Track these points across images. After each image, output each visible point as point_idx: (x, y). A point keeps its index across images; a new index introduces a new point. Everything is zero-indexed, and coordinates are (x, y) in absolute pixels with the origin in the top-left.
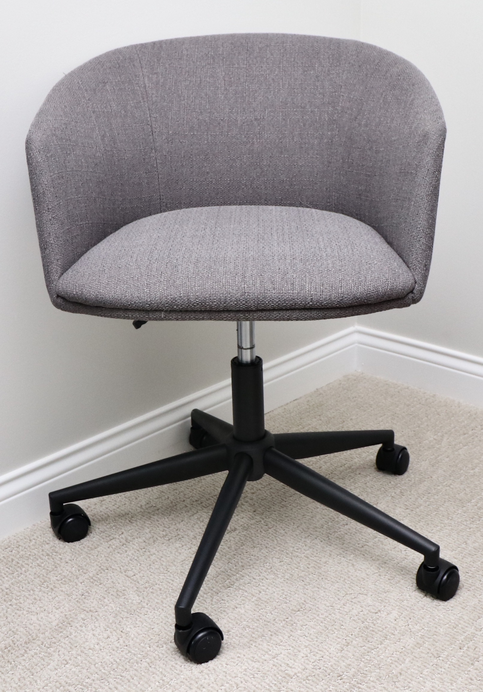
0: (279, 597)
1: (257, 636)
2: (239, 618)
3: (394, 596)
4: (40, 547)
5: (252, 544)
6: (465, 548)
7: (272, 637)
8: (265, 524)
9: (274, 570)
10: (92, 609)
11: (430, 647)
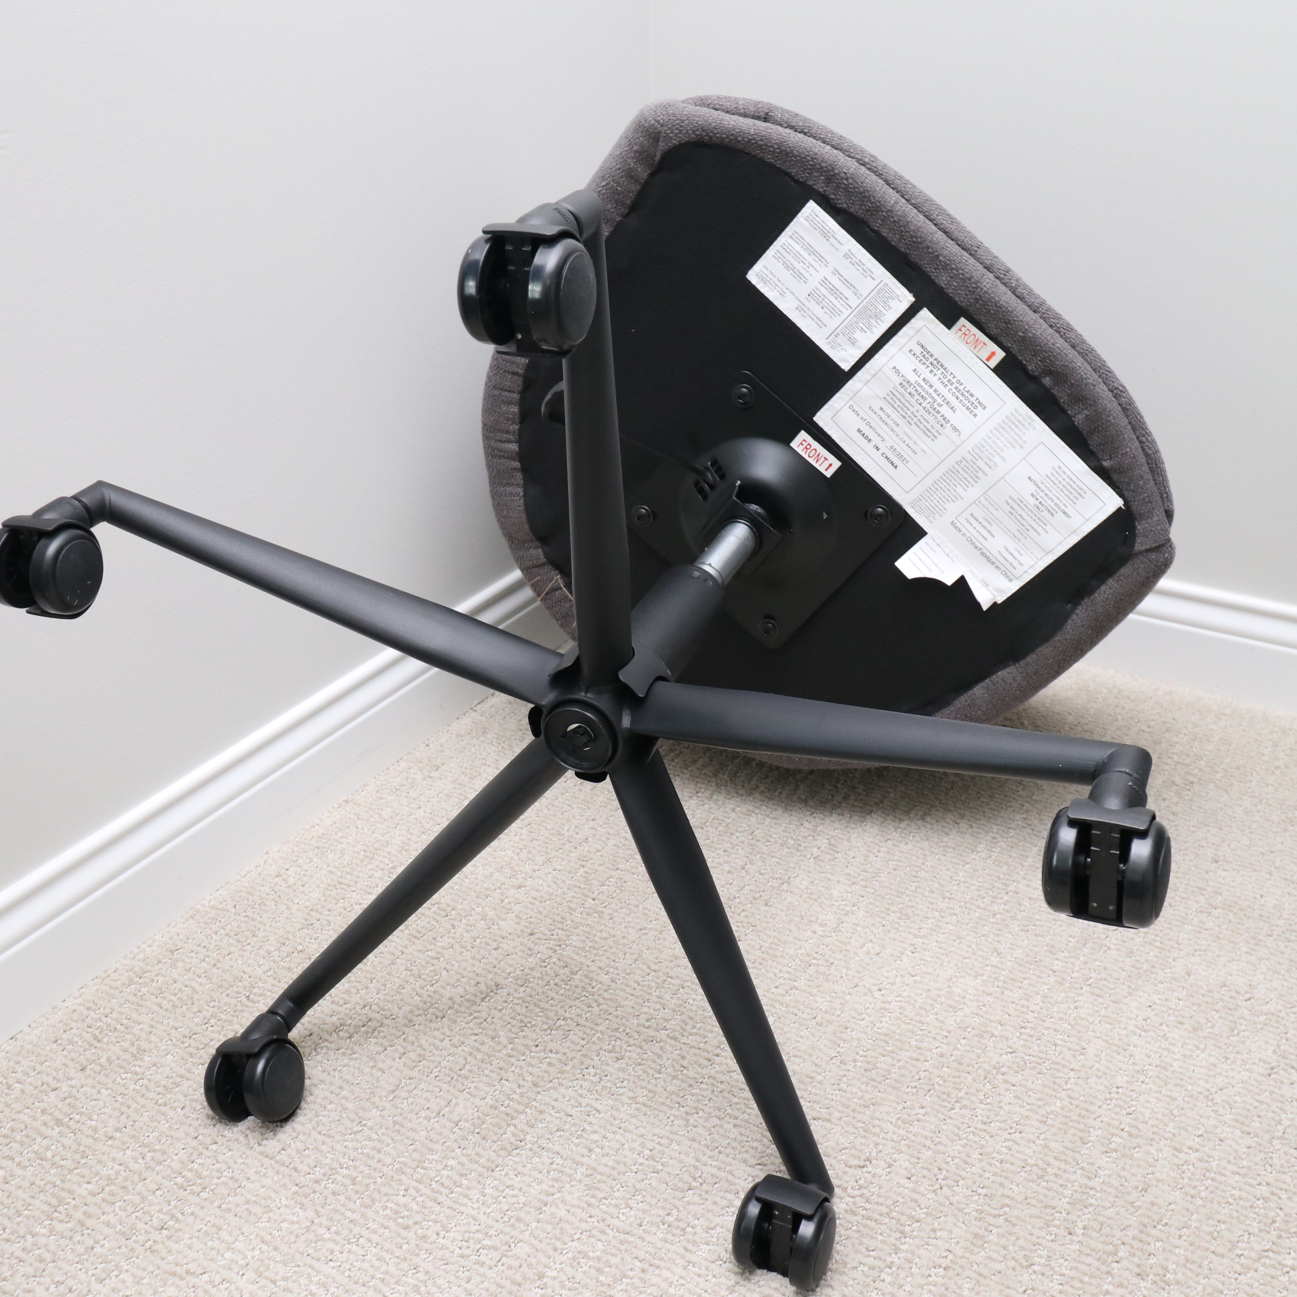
0: (635, 1156)
1: (609, 1280)
2: (557, 1231)
3: (888, 1113)
4: (37, 1104)
5: (544, 1023)
6: (1000, 965)
7: (647, 1277)
8: (561, 964)
9: (609, 1084)
10: (192, 1267)
11: (1003, 1241)
